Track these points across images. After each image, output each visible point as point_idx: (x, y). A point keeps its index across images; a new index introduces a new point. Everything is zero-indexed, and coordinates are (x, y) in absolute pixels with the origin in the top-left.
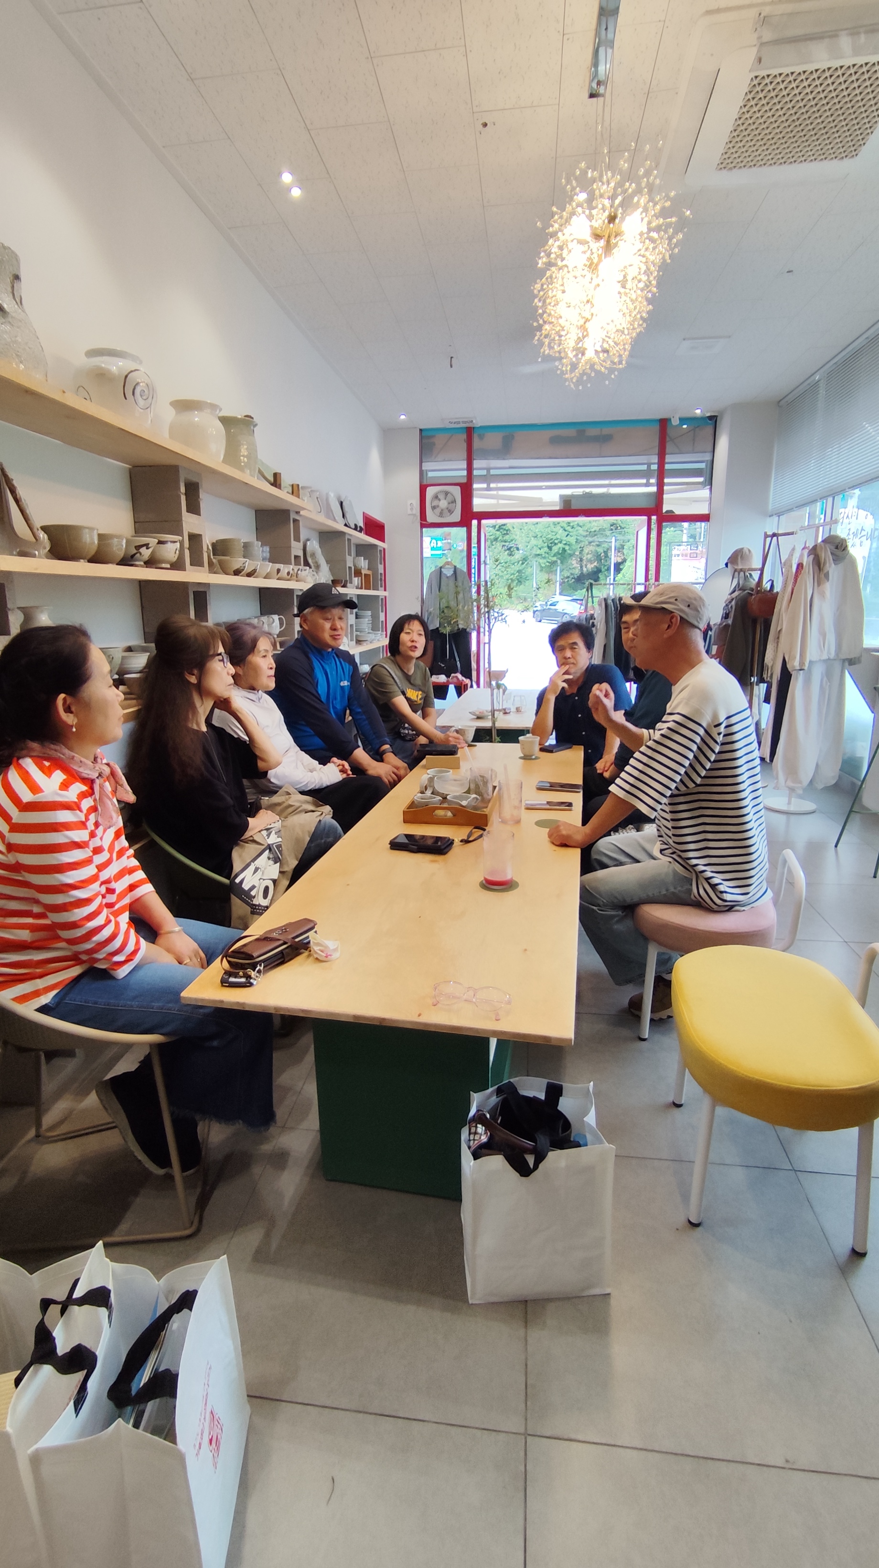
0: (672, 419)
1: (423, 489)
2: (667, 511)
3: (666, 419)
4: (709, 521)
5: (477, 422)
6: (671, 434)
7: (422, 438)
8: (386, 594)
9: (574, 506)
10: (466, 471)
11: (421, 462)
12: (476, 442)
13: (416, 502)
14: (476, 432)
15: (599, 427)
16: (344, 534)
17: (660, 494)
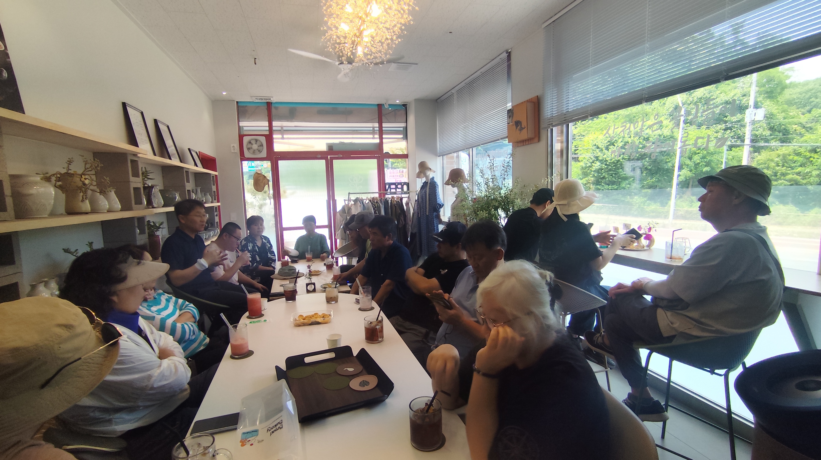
0: (385, 104)
1: (241, 137)
2: (385, 152)
3: (381, 105)
4: (408, 158)
5: (274, 100)
6: (384, 112)
7: (238, 107)
8: (219, 204)
9: (335, 149)
10: (268, 128)
11: (239, 121)
12: (274, 111)
13: (237, 145)
14: (273, 105)
15: (345, 106)
16: (182, 168)
17: (381, 143)
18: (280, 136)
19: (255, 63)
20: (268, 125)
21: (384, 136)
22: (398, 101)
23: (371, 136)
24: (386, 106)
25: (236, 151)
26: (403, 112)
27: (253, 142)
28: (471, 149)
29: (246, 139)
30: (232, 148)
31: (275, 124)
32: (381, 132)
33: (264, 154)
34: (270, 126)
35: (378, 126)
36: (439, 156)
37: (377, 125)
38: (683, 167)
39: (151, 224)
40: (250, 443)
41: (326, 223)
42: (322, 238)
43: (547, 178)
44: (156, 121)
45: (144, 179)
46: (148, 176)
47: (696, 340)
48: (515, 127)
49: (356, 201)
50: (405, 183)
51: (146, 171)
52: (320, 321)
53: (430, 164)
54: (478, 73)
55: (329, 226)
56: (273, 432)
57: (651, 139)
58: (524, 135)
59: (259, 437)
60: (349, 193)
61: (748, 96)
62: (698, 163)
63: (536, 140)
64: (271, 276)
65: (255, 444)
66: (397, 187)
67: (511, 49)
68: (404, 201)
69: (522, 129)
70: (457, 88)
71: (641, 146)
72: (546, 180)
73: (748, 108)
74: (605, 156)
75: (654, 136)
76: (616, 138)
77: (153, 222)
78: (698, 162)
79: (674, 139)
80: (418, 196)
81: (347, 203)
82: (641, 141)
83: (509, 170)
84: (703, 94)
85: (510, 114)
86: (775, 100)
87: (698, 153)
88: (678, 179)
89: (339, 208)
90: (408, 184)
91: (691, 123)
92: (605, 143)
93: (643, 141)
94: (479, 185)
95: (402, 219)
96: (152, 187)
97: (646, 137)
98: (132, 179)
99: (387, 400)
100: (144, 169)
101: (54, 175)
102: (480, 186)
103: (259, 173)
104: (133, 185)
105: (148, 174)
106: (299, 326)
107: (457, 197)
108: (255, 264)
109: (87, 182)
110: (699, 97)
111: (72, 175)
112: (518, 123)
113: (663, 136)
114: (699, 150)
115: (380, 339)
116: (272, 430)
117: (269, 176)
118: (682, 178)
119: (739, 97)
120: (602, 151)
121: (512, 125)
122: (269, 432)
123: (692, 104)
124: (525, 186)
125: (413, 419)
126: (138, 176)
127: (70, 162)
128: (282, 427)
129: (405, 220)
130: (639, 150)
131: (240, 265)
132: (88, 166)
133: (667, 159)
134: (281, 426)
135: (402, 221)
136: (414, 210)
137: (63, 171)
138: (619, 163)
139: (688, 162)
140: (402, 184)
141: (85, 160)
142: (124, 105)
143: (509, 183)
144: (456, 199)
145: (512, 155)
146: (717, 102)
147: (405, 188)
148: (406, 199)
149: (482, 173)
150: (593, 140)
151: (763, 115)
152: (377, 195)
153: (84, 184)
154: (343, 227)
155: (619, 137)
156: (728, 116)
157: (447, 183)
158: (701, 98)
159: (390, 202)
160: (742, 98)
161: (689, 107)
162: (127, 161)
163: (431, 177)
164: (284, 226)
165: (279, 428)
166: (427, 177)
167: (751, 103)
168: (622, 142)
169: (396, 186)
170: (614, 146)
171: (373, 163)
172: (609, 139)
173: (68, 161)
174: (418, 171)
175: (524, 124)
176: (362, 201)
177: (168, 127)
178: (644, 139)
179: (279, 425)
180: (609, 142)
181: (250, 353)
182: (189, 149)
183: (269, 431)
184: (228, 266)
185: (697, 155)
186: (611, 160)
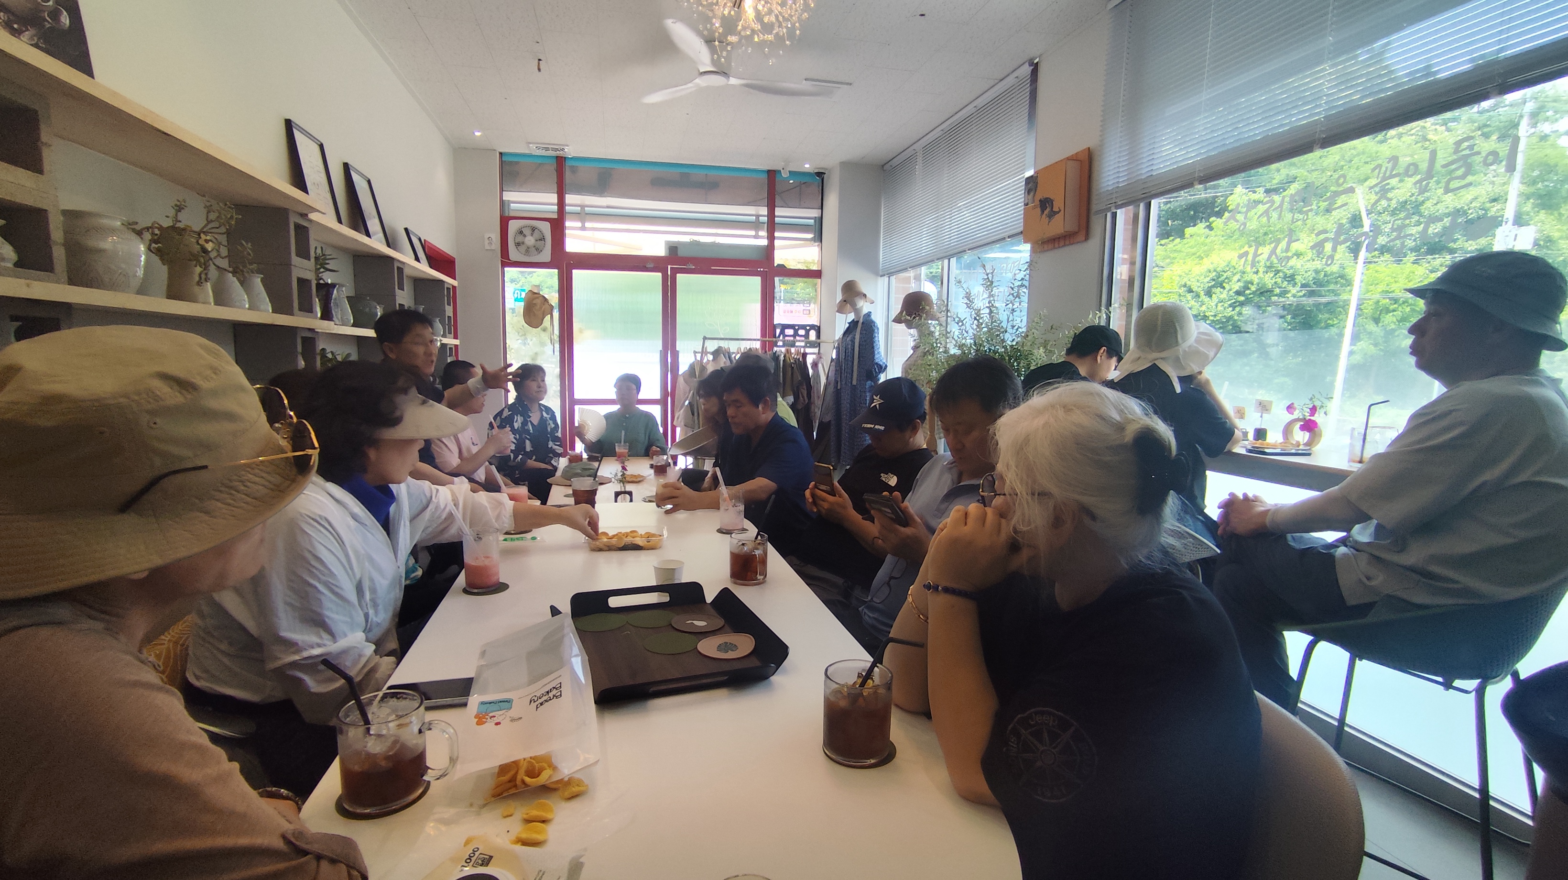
0: (782, 171)
1: (504, 221)
2: (778, 265)
3: (774, 171)
4: (820, 278)
5: (570, 151)
6: (778, 187)
7: (502, 163)
8: (457, 342)
9: (681, 253)
10: (556, 207)
11: (502, 190)
12: (568, 176)
13: (496, 237)
14: (568, 163)
15: (703, 172)
16: (391, 259)
17: (770, 248)
18: (579, 224)
19: (539, 70)
20: (556, 201)
21: (777, 234)
22: (807, 166)
23: (753, 233)
24: (785, 175)
25: (493, 247)
26: (816, 189)
27: (527, 232)
28: (946, 261)
29: (513, 226)
30: (487, 242)
31: (570, 198)
32: (772, 226)
33: (546, 255)
34: (561, 203)
35: (766, 213)
36: (881, 276)
37: (764, 211)
38: (1362, 337)
39: (327, 355)
40: (496, 720)
41: (657, 396)
42: (649, 417)
43: (1100, 311)
44: (346, 167)
45: (320, 269)
46: (328, 264)
47: (1420, 613)
48: (1039, 210)
49: (717, 353)
50: (813, 327)
51: (324, 255)
52: (641, 543)
53: (864, 286)
54: (970, 109)
55: (662, 402)
56: (541, 704)
57: (1298, 279)
58: (1058, 226)
59: (513, 713)
60: (705, 338)
61: (1502, 201)
62: (1392, 329)
63: (1081, 237)
64: (548, 480)
65: (506, 723)
66: (796, 334)
67: (1040, 57)
68: (810, 360)
69: (1052, 214)
70: (924, 142)
71: (1277, 291)
72: (1098, 316)
73: (1501, 226)
74: (1204, 308)
75: (1306, 272)
76: (1229, 273)
77: (332, 352)
78: (1393, 326)
79: (1346, 280)
80: (838, 349)
81: (699, 358)
82: (1279, 280)
83: (1023, 294)
84: (1410, 194)
85: (1030, 185)
86: (1556, 213)
87: (1394, 311)
88: (1348, 360)
89: (683, 368)
90: (818, 329)
91: (1383, 250)
92: (1206, 282)
93: (1282, 282)
94: (960, 324)
95: (805, 393)
96: (333, 286)
97: (1289, 273)
98: (296, 260)
99: (774, 678)
100: (319, 251)
101: (148, 229)
102: (963, 325)
103: (536, 291)
104: (296, 273)
105: (327, 262)
106: (600, 550)
107: (915, 348)
108: (521, 456)
109: (209, 246)
110: (1401, 200)
111: (182, 231)
112: (1045, 204)
113: (1323, 273)
114: (1395, 304)
115: (760, 577)
116: (540, 701)
117: (553, 297)
118: (1357, 358)
119: (1484, 203)
120: (1199, 297)
121: (1034, 208)
122: (534, 705)
123: (1386, 213)
124: (1054, 327)
125: (832, 699)
126: (308, 258)
127: (179, 208)
128: (561, 695)
129: (809, 395)
130: (1273, 298)
131: (491, 452)
132: (212, 216)
133: (1329, 319)
134: (559, 693)
135: (803, 397)
136: (827, 378)
137: (167, 223)
138: (1231, 322)
139: (1371, 327)
140: (808, 328)
141: (208, 204)
142: (289, 124)
143: (1021, 320)
144: (914, 352)
145: (1031, 264)
146: (1438, 211)
147: (813, 335)
148: (814, 356)
149: (968, 299)
150: (1180, 276)
151: (1532, 241)
152: (757, 345)
153: (205, 251)
154: (689, 403)
155: (1235, 272)
156: (1458, 239)
157: (898, 320)
158: (1406, 202)
159: (782, 358)
160: (1488, 205)
161: (1380, 218)
162: (288, 225)
163: (865, 311)
164: (578, 395)
165: (554, 696)
166: (857, 311)
167: (1509, 213)
168: (1239, 280)
169: (794, 331)
170: (1224, 288)
171: (755, 283)
172: (1214, 274)
173: (176, 205)
174: (839, 297)
175: (1058, 205)
176: (728, 354)
177: (369, 182)
178: (1285, 277)
179: (554, 692)
180: (1214, 280)
181: (501, 587)
182: (406, 230)
183: (534, 702)
184: (469, 450)
185: (1391, 314)
186: (1215, 316)
